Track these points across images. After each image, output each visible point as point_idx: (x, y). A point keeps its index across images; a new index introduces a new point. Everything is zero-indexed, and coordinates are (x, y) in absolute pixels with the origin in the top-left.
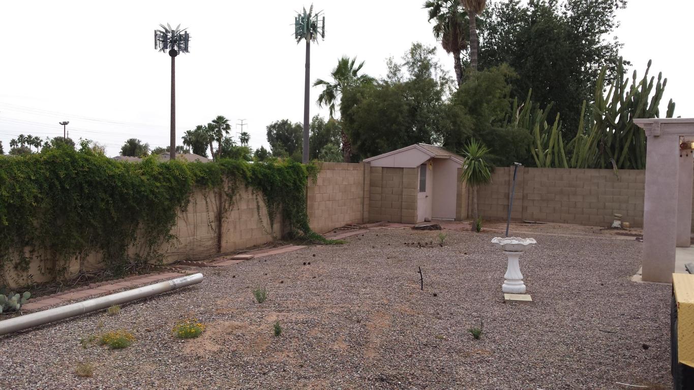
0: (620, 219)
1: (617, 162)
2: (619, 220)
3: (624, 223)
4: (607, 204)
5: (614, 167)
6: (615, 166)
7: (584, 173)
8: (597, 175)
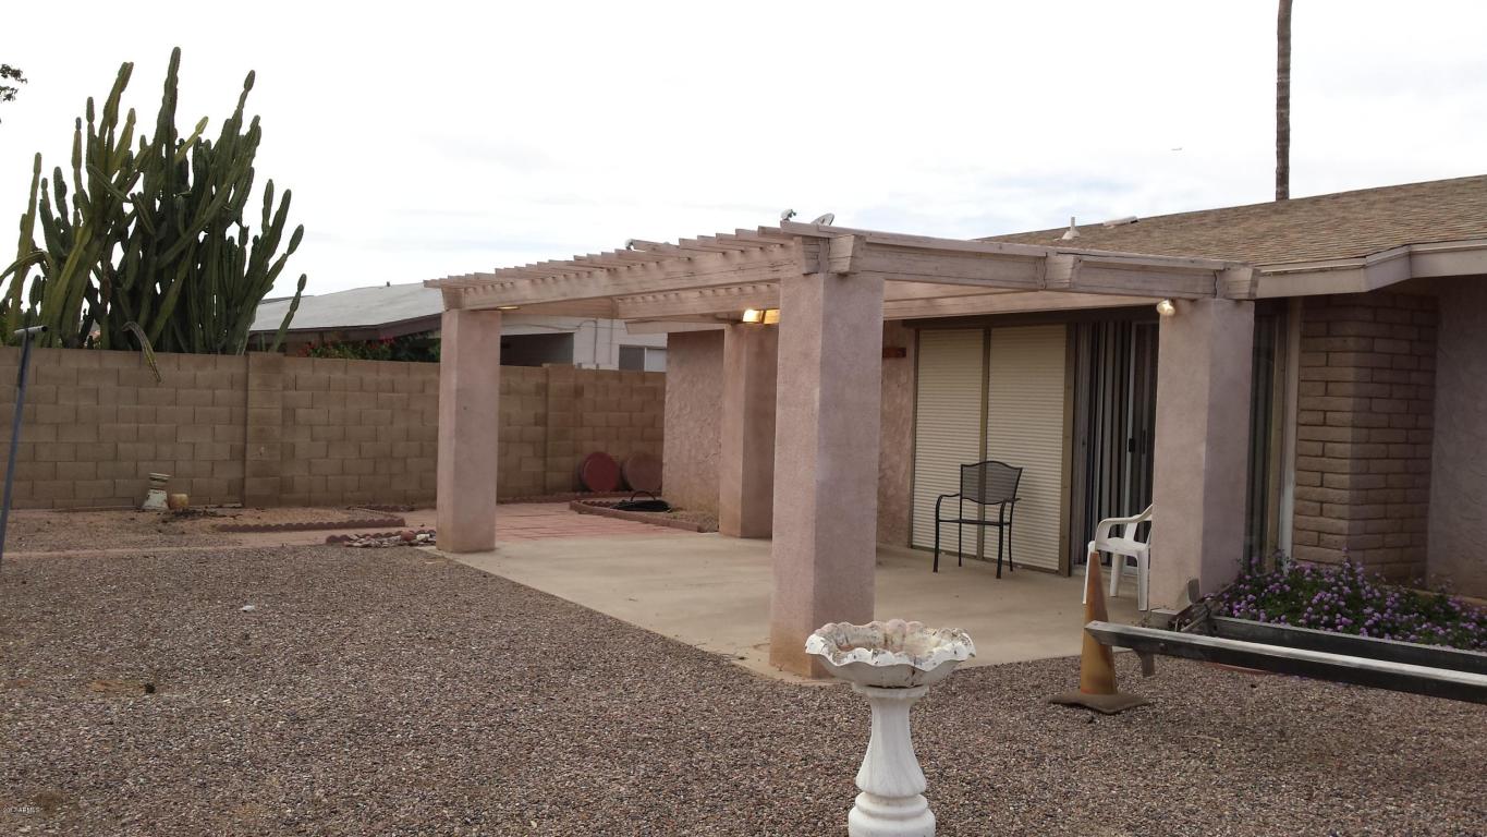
0: (164, 485)
1: (148, 329)
2: (162, 489)
3: (178, 496)
4: (121, 446)
5: (143, 344)
6: (146, 343)
7: (59, 361)
8: (96, 366)
